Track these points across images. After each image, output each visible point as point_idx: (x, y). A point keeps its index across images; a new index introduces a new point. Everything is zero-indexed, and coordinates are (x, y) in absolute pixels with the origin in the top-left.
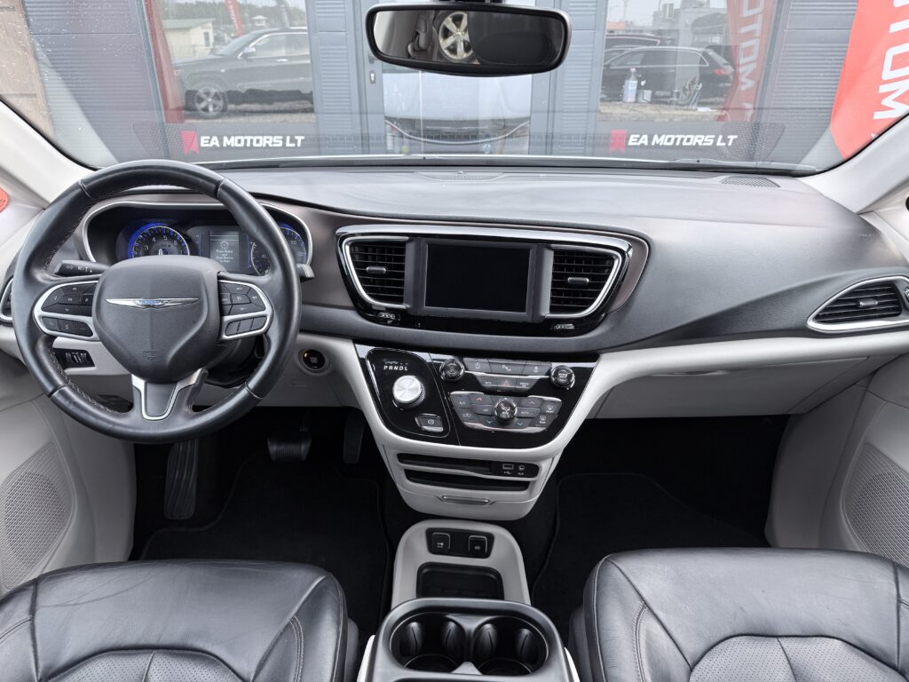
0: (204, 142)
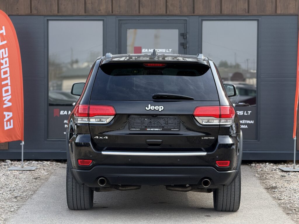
0: (62, 113)
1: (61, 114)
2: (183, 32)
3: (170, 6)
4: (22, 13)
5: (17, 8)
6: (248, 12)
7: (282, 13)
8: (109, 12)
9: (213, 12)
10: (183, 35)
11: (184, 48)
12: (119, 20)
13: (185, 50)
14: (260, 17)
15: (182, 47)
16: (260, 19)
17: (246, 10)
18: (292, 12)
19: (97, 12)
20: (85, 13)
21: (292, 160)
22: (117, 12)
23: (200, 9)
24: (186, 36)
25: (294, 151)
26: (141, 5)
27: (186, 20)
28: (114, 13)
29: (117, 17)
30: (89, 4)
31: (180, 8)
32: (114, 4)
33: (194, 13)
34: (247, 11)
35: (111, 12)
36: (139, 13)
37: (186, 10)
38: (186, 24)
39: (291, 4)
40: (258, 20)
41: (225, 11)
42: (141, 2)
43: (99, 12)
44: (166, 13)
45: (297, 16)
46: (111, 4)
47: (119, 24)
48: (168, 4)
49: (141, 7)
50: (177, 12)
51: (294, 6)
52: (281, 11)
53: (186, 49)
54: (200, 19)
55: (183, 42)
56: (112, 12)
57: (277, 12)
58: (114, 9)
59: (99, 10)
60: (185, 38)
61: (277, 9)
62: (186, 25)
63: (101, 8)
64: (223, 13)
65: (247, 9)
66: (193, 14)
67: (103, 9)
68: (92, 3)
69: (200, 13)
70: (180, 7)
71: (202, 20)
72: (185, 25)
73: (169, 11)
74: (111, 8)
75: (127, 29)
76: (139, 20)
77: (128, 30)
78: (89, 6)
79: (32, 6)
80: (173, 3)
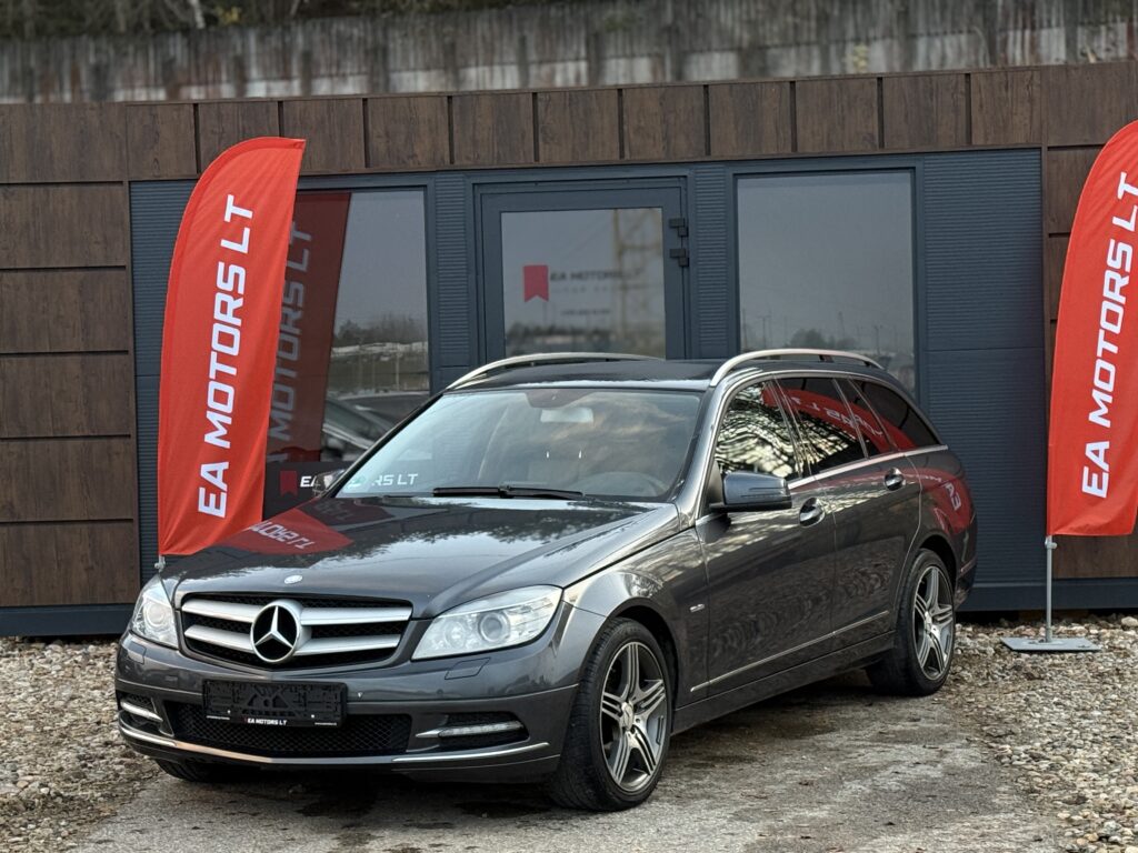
0: (304, 482)
1: (302, 485)
2: (678, 217)
3: (632, 136)
4: (170, 173)
5: (156, 160)
6: (882, 145)
7: (989, 143)
8: (443, 159)
9: (770, 150)
10: (678, 227)
11: (683, 267)
12: (474, 184)
13: (685, 270)
14: (919, 160)
15: (675, 263)
16: (919, 165)
17: (872, 136)
18: (1019, 138)
19: (404, 162)
20: (367, 165)
21: (1040, 608)
22: (468, 158)
23: (728, 143)
24: (687, 229)
25: (1045, 581)
26: (540, 136)
27: (685, 177)
28: (457, 163)
29: (469, 177)
30: (379, 137)
31: (664, 139)
32: (455, 134)
33: (708, 153)
34: (877, 142)
35: (447, 160)
36: (537, 158)
37: (684, 148)
38: (686, 190)
39: (1016, 114)
40: (914, 168)
41: (808, 146)
42: (540, 126)
43: (411, 161)
44: (622, 156)
45: (1038, 153)
46: (447, 136)
47: (474, 197)
48: (625, 128)
49: (541, 143)
50: (656, 153)
51: (1027, 121)
52: (987, 139)
53: (689, 270)
54: (731, 171)
55: (679, 246)
56: (452, 162)
57: (974, 143)
58: (456, 152)
59: (409, 157)
60: (683, 232)
61: (974, 132)
62: (686, 195)
63: (417, 151)
64: (799, 150)
65: (877, 138)
66: (706, 159)
67: (424, 152)
68: (387, 134)
69: (730, 154)
70: (666, 138)
71: (735, 175)
72: (683, 192)
73: (630, 150)
74: (447, 147)
75: (501, 212)
76: (536, 182)
77: (503, 214)
78: (378, 144)
79: (202, 152)
80: (642, 124)
